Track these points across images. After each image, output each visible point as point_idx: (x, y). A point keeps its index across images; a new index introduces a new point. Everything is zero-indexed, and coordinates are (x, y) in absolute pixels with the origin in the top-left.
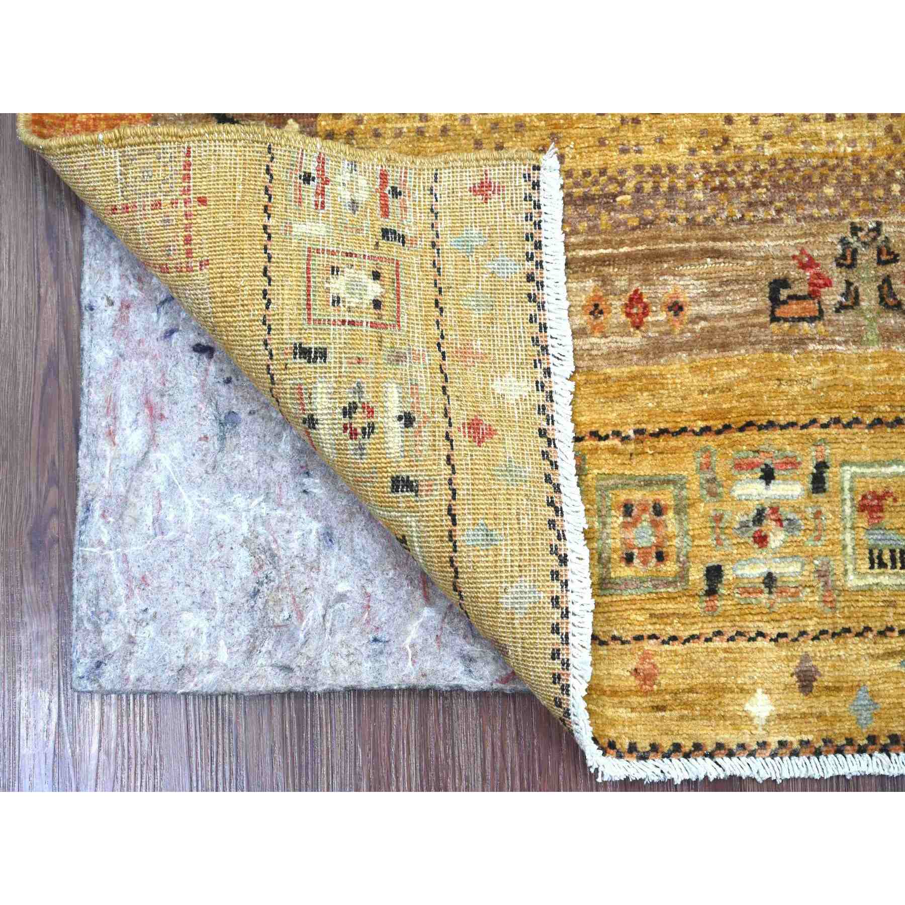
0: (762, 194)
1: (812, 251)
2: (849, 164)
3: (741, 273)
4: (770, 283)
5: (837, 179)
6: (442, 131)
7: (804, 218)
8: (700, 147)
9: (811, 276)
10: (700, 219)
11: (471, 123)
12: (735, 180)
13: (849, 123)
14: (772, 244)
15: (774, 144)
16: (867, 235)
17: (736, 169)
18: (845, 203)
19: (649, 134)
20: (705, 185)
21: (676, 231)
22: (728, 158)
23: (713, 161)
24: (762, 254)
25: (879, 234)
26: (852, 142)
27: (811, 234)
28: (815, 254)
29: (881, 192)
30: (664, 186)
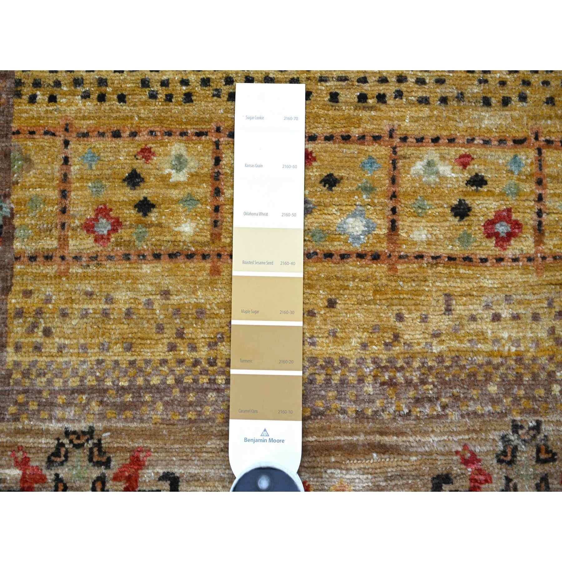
0: (430, 390)
1: (475, 446)
2: (513, 363)
3: (405, 469)
4: (433, 479)
5: (501, 377)
6: (126, 314)
7: (468, 414)
8: (372, 343)
9: (472, 472)
10: (369, 412)
11: (154, 307)
12: (404, 376)
13: (514, 323)
14: (436, 439)
15: (442, 342)
16: (528, 433)
17: (405, 365)
18: (507, 401)
19: (323, 327)
20: (375, 380)
21: (345, 423)
22: (398, 354)
23: (383, 357)
24: (427, 449)
25: (539, 433)
26: (516, 342)
27: (474, 431)
28: (477, 450)
29: (542, 392)
30: (336, 379)
